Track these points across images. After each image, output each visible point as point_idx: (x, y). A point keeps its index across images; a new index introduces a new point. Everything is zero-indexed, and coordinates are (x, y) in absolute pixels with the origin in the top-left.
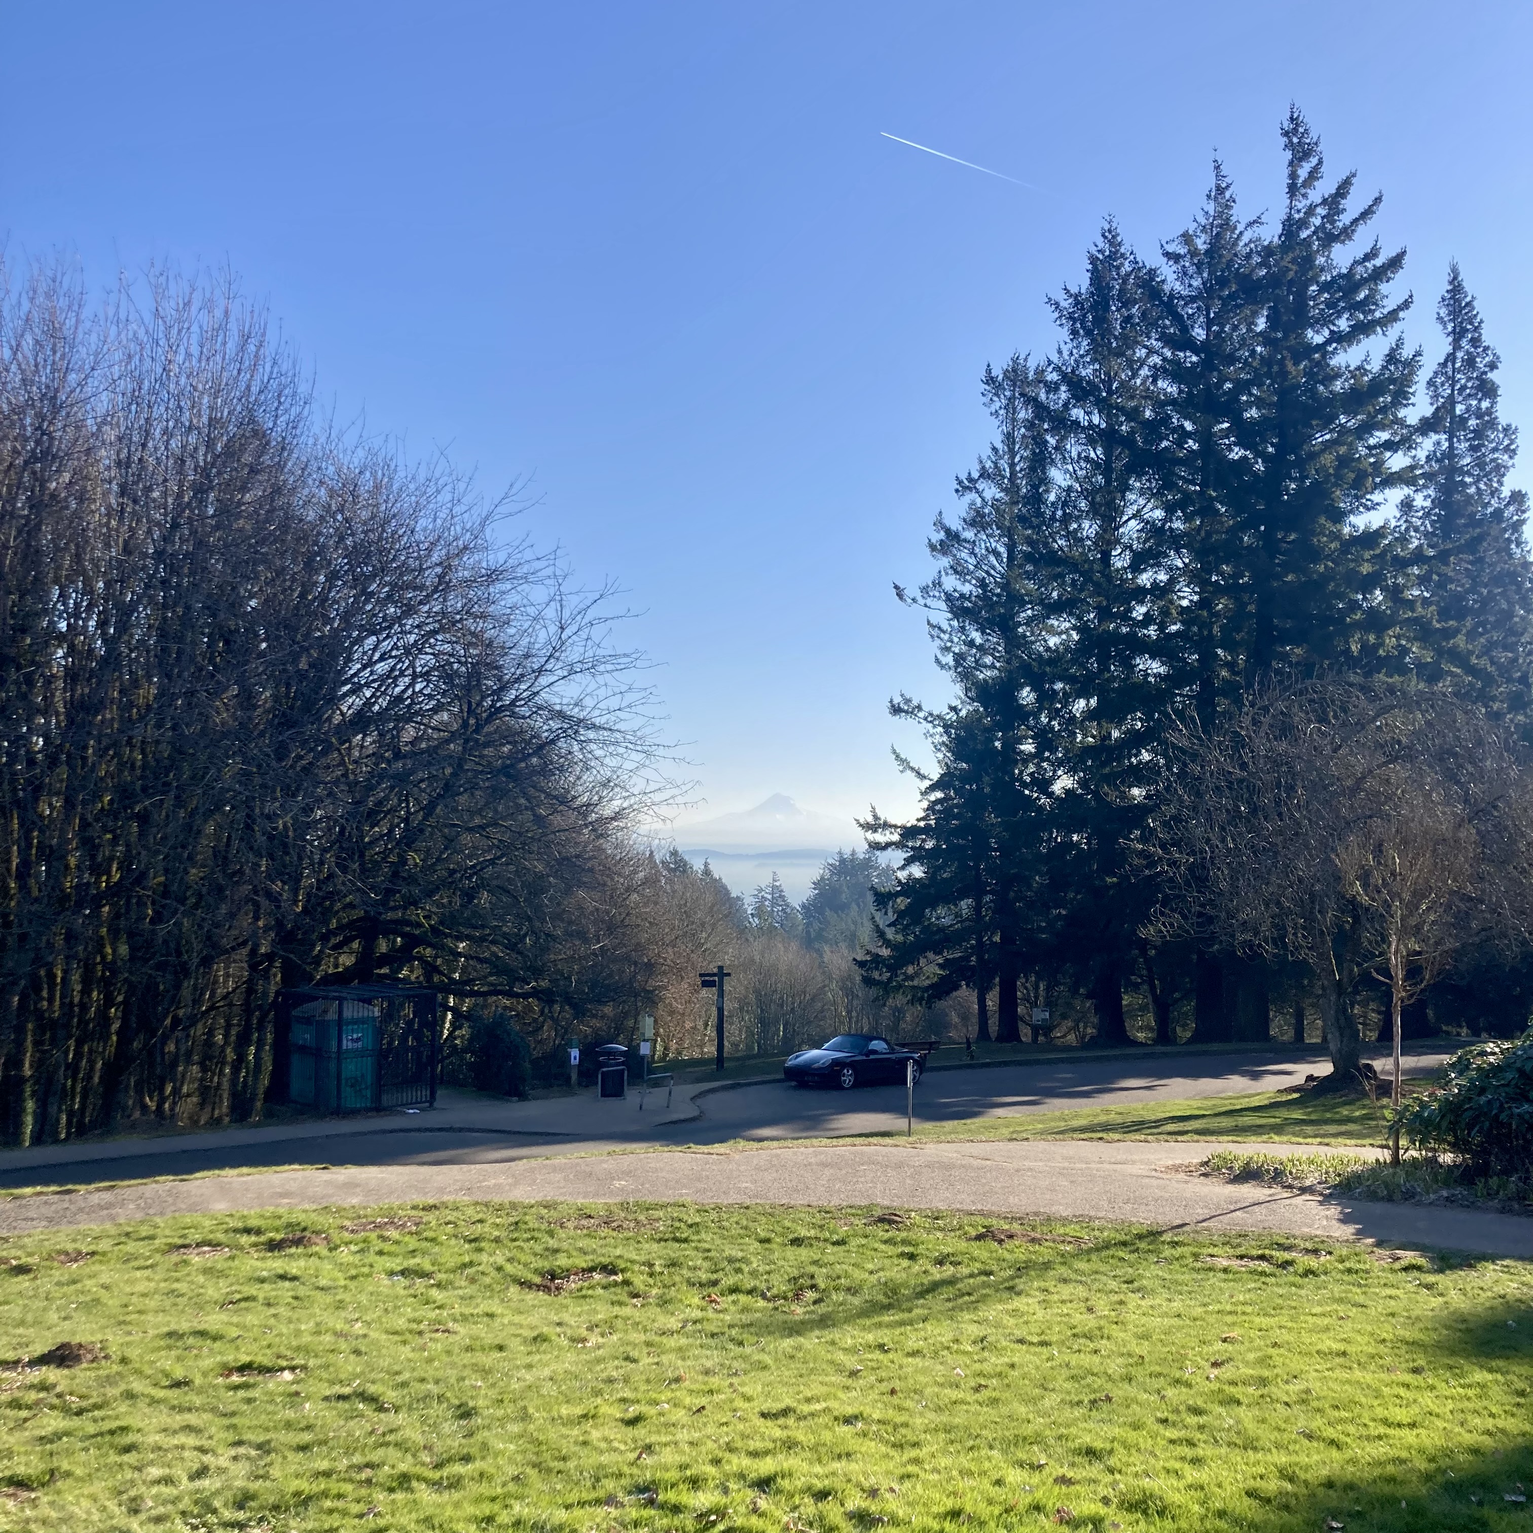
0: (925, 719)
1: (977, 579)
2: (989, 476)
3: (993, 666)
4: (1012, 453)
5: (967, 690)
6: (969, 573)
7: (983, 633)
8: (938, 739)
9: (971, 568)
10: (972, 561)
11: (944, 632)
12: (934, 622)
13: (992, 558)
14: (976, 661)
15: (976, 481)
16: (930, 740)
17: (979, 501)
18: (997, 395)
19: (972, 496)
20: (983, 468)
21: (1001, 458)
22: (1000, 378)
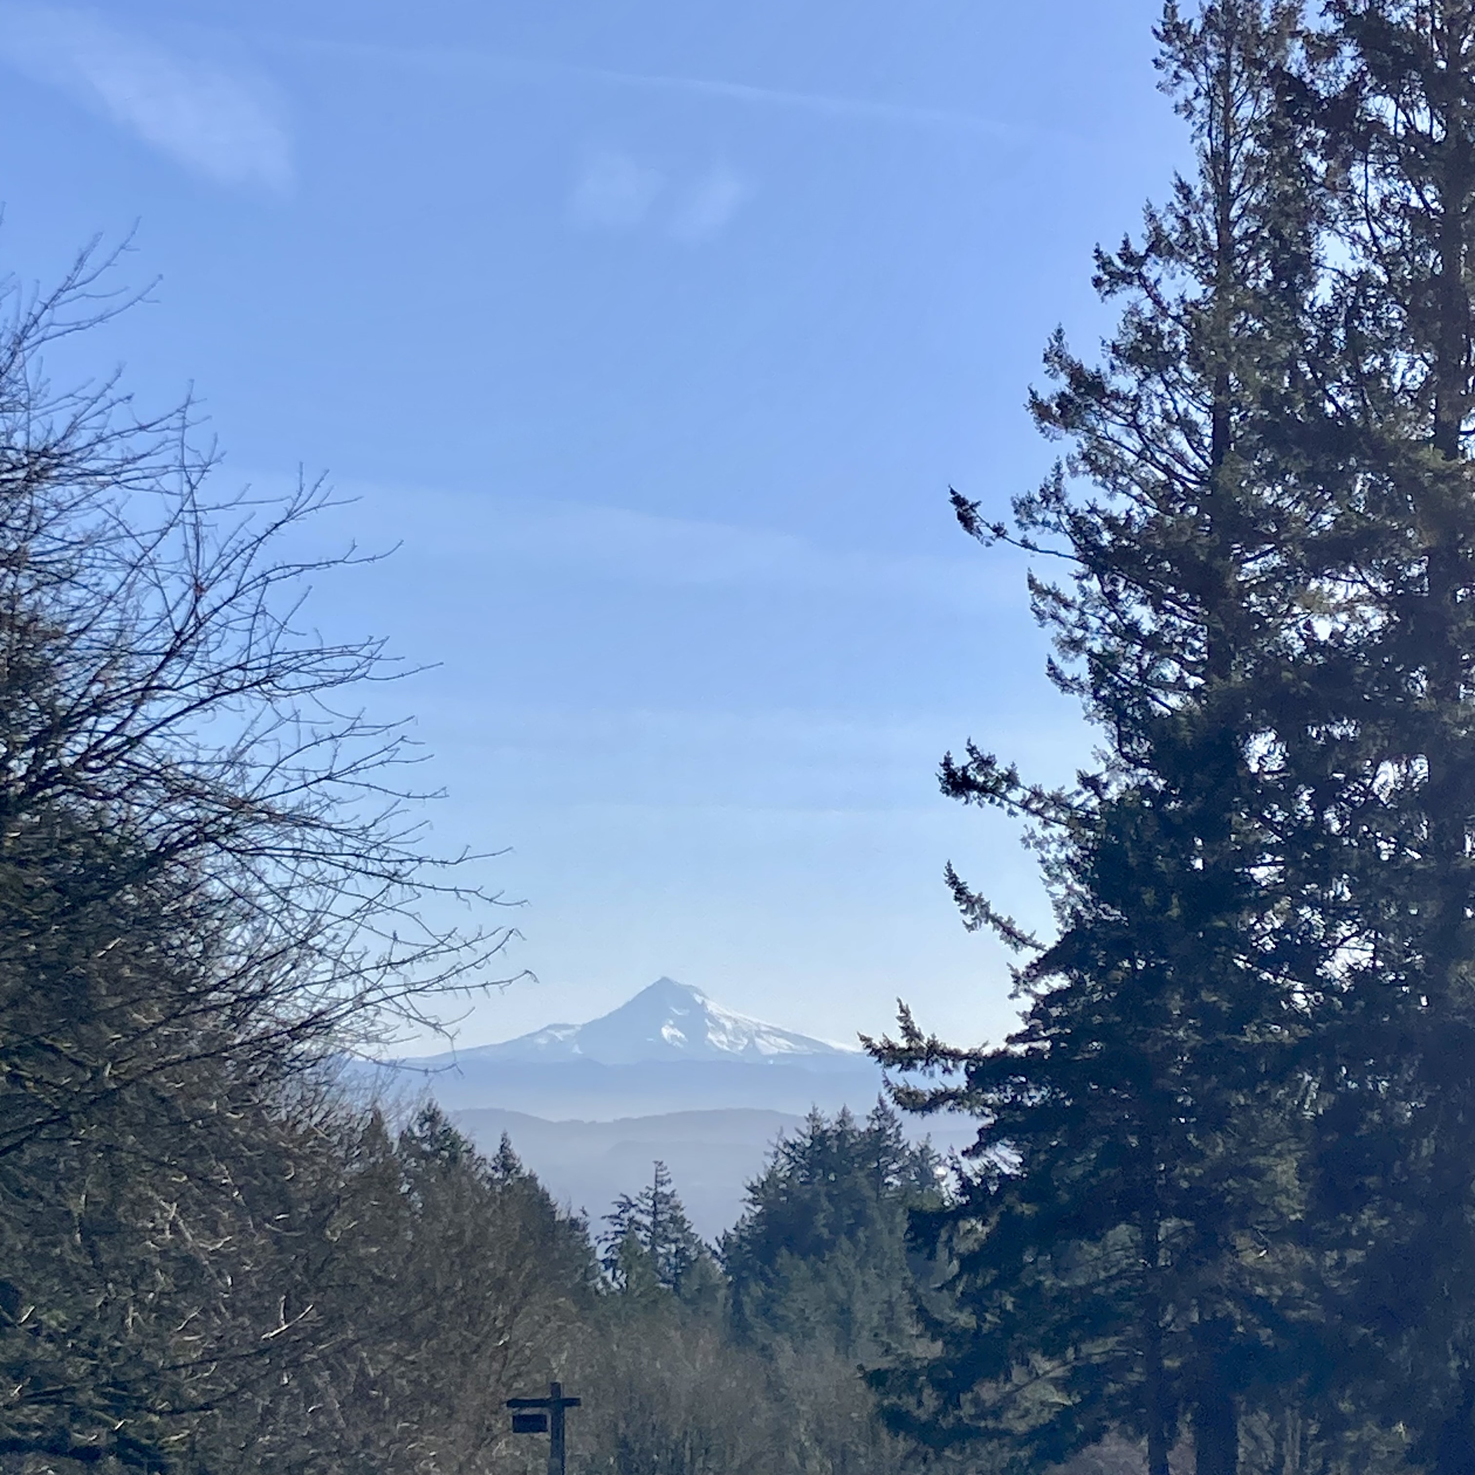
0: (1025, 805)
1: (1143, 484)
2: (1171, 252)
3: (1180, 685)
4: (1225, 199)
5: (1123, 739)
6: (1126, 470)
7: (1158, 608)
8: (1054, 852)
9: (1130, 458)
10: (1133, 442)
11: (1067, 605)
12: (1044, 580)
13: (1178, 438)
14: (1142, 674)
15: (1141, 261)
16: (1034, 853)
17: (1147, 307)
18: (1187, 64)
19: (1133, 294)
20: (1158, 229)
21: (1199, 209)
22: (1197, 26)
